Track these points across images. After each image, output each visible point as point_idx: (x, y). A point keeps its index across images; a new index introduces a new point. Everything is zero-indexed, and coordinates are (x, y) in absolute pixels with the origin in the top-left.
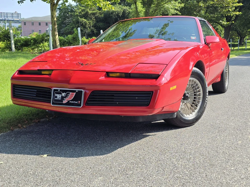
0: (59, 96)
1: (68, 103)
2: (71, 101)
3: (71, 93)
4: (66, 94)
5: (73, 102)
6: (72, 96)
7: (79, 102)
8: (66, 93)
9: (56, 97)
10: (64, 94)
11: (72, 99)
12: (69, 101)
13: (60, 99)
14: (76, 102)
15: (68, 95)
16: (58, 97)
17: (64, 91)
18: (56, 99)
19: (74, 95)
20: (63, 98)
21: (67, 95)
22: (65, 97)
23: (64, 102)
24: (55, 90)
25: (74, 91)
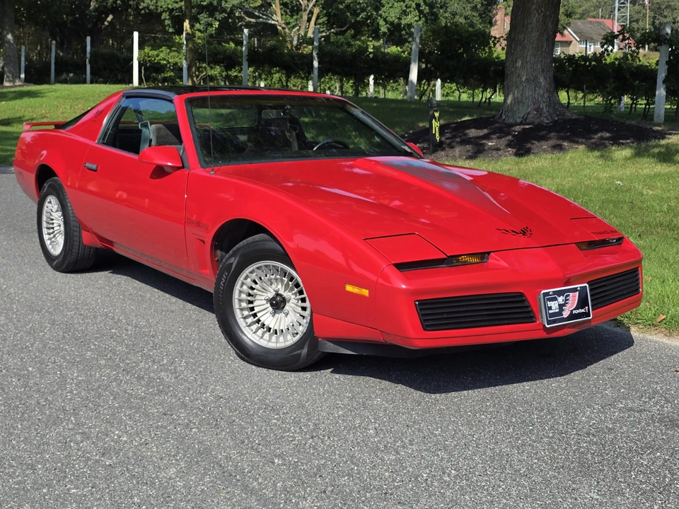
0: (554, 306)
1: (572, 316)
2: (574, 309)
3: (571, 294)
4: (564, 298)
5: (577, 311)
6: (574, 298)
7: (587, 308)
8: (563, 296)
9: (550, 308)
10: (561, 299)
11: (575, 305)
12: (572, 311)
13: (558, 310)
14: (583, 311)
15: (568, 300)
16: (553, 308)
17: (560, 293)
18: (551, 312)
19: (577, 297)
20: (561, 306)
21: (566, 300)
22: (564, 305)
23: (566, 314)
24: (545, 294)
25: (574, 290)
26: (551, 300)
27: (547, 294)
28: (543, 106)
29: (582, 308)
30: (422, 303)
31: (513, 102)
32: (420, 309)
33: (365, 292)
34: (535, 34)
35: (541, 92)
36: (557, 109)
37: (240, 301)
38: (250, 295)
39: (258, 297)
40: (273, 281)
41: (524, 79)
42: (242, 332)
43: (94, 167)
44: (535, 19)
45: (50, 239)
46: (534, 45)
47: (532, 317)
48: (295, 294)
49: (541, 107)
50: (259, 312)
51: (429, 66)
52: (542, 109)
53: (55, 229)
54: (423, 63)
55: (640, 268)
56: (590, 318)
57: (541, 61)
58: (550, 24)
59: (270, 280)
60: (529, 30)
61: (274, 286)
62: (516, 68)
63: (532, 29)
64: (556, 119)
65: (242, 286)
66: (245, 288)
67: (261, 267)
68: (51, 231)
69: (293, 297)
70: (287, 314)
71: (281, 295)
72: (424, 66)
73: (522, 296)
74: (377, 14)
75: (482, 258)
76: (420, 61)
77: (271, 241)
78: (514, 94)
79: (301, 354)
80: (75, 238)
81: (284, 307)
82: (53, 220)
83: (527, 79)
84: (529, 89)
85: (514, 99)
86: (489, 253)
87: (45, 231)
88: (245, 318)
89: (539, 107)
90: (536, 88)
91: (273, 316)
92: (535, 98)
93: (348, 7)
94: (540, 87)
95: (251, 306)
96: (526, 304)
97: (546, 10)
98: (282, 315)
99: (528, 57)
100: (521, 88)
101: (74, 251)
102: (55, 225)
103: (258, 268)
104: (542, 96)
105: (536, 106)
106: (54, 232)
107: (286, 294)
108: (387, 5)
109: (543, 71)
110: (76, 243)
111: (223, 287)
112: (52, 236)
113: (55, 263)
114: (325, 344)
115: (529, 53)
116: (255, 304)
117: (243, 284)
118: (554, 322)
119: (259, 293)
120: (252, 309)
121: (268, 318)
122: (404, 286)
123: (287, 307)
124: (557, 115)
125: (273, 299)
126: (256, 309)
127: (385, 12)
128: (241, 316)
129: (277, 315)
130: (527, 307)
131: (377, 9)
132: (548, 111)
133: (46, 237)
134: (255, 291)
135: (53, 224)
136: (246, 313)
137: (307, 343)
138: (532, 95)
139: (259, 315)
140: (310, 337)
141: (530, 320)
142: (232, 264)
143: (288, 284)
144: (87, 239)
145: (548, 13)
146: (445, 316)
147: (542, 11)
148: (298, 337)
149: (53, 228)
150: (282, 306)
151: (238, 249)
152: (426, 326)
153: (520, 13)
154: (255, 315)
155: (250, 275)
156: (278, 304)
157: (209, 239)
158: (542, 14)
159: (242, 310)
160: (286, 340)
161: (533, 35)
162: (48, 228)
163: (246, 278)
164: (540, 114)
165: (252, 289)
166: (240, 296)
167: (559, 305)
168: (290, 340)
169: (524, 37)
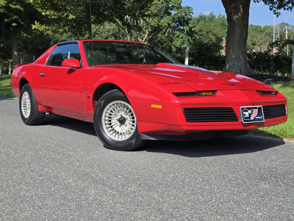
0: (247, 114)
1: (255, 119)
2: (256, 116)
3: (254, 110)
4: (251, 111)
5: (258, 117)
6: (256, 112)
7: (262, 116)
9: (245, 115)
10: (250, 111)
12: (255, 117)
13: (248, 116)
14: (260, 118)
15: (253, 112)
17: (250, 109)
18: (245, 116)
19: (257, 111)
20: (250, 115)
22: (251, 114)
23: (252, 118)
24: (243, 109)
25: (256, 108)
27: (243, 108)
28: (243, 69)
29: (260, 116)
30: (186, 109)
31: (229, 67)
32: (185, 112)
33: (160, 107)
34: (238, 38)
35: (242, 63)
36: (249, 70)
37: (105, 120)
38: (110, 118)
39: (113, 119)
40: (120, 111)
41: (234, 57)
42: (106, 134)
43: (43, 74)
44: (238, 31)
45: (24, 111)
46: (238, 43)
47: (237, 119)
48: (129, 116)
49: (242, 69)
50: (114, 125)
51: (193, 59)
52: (242, 70)
53: (27, 107)
54: (190, 57)
55: (286, 104)
56: (264, 121)
57: (241, 49)
58: (244, 34)
59: (118, 110)
60: (235, 36)
61: (120, 113)
62: (230, 53)
63: (237, 36)
64: (249, 74)
65: (106, 114)
66: (107, 114)
67: (114, 104)
68: (25, 108)
69: (129, 117)
70: (126, 126)
71: (123, 117)
72: (191, 59)
73: (231, 109)
74: (171, 44)
75: (213, 93)
76: (189, 57)
77: (118, 91)
78: (229, 64)
79: (132, 142)
80: (35, 109)
81: (125, 123)
82: (26, 103)
83: (235, 57)
84: (236, 62)
85: (230, 66)
86: (216, 91)
87: (23, 108)
88: (107, 128)
89: (240, 69)
90: (239, 61)
91: (120, 127)
92: (239, 65)
93: (159, 41)
94: (241, 61)
95: (110, 122)
96: (233, 113)
97: (242, 28)
98: (124, 126)
99: (235, 48)
100: (232, 61)
101: (35, 114)
102: (27, 105)
103: (113, 105)
104: (242, 65)
105: (239, 69)
106: (26, 108)
107: (126, 116)
108: (175, 40)
109: (242, 54)
110: (36, 111)
111: (98, 114)
112: (26, 110)
113: (26, 121)
114: (143, 135)
115: (236, 46)
116: (112, 121)
117: (106, 112)
118: (247, 121)
119: (113, 117)
120: (111, 124)
121: (118, 128)
122: (177, 102)
123: (126, 123)
124: (249, 73)
125: (120, 118)
126: (112, 124)
127: (174, 43)
128: (105, 127)
129: (122, 126)
130: (234, 114)
131: (171, 41)
132: (245, 71)
133: (23, 110)
134: (112, 116)
135: (26, 105)
136: (108, 126)
137: (135, 137)
138: (237, 64)
139: (113, 127)
140: (136, 134)
141: (236, 120)
142: (101, 103)
143: (126, 111)
144: (40, 108)
145: (243, 29)
146: (196, 116)
147: (240, 28)
148: (131, 135)
149: (26, 107)
150: (124, 122)
151: (104, 96)
152: (188, 120)
153: (231, 29)
154: (112, 127)
155: (109, 108)
156: (122, 121)
157: (91, 96)
158: (241, 30)
159: (106, 124)
160: (125, 137)
161: (237, 38)
162: (24, 107)
163: (108, 110)
164: (242, 72)
165: (111, 115)
166: (105, 118)
167: (249, 114)
168: (128, 137)
169: (233, 39)
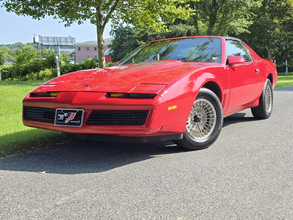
1: (69, 123)
2: (72, 120)
3: (72, 113)
5: (73, 122)
6: (73, 115)
7: (79, 121)
8: (68, 113)
9: (59, 117)
10: (66, 114)
12: (70, 121)
13: (62, 119)
15: (70, 115)
16: (61, 117)
17: (66, 112)
18: (59, 119)
19: (75, 115)
20: (65, 118)
21: (68, 115)
22: (67, 117)
23: (66, 122)
24: (59, 111)
25: (75, 111)
26: (60, 114)
56: (80, 127)
118: (60, 124)
